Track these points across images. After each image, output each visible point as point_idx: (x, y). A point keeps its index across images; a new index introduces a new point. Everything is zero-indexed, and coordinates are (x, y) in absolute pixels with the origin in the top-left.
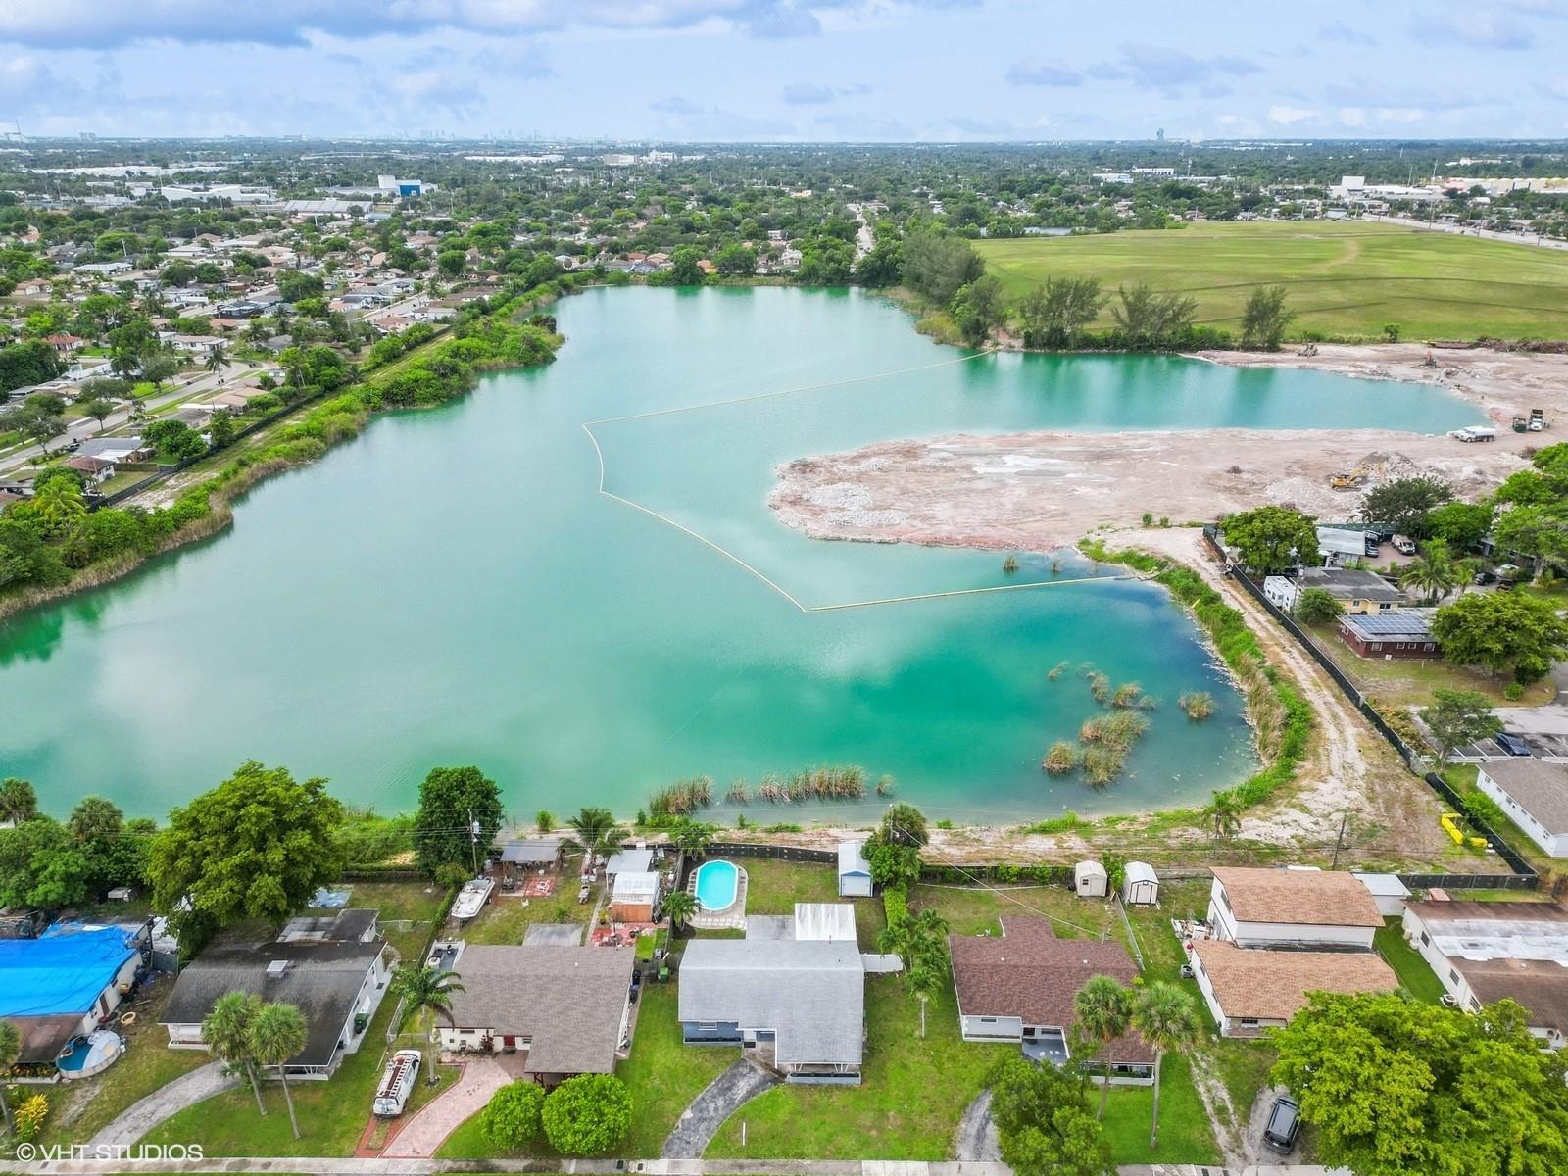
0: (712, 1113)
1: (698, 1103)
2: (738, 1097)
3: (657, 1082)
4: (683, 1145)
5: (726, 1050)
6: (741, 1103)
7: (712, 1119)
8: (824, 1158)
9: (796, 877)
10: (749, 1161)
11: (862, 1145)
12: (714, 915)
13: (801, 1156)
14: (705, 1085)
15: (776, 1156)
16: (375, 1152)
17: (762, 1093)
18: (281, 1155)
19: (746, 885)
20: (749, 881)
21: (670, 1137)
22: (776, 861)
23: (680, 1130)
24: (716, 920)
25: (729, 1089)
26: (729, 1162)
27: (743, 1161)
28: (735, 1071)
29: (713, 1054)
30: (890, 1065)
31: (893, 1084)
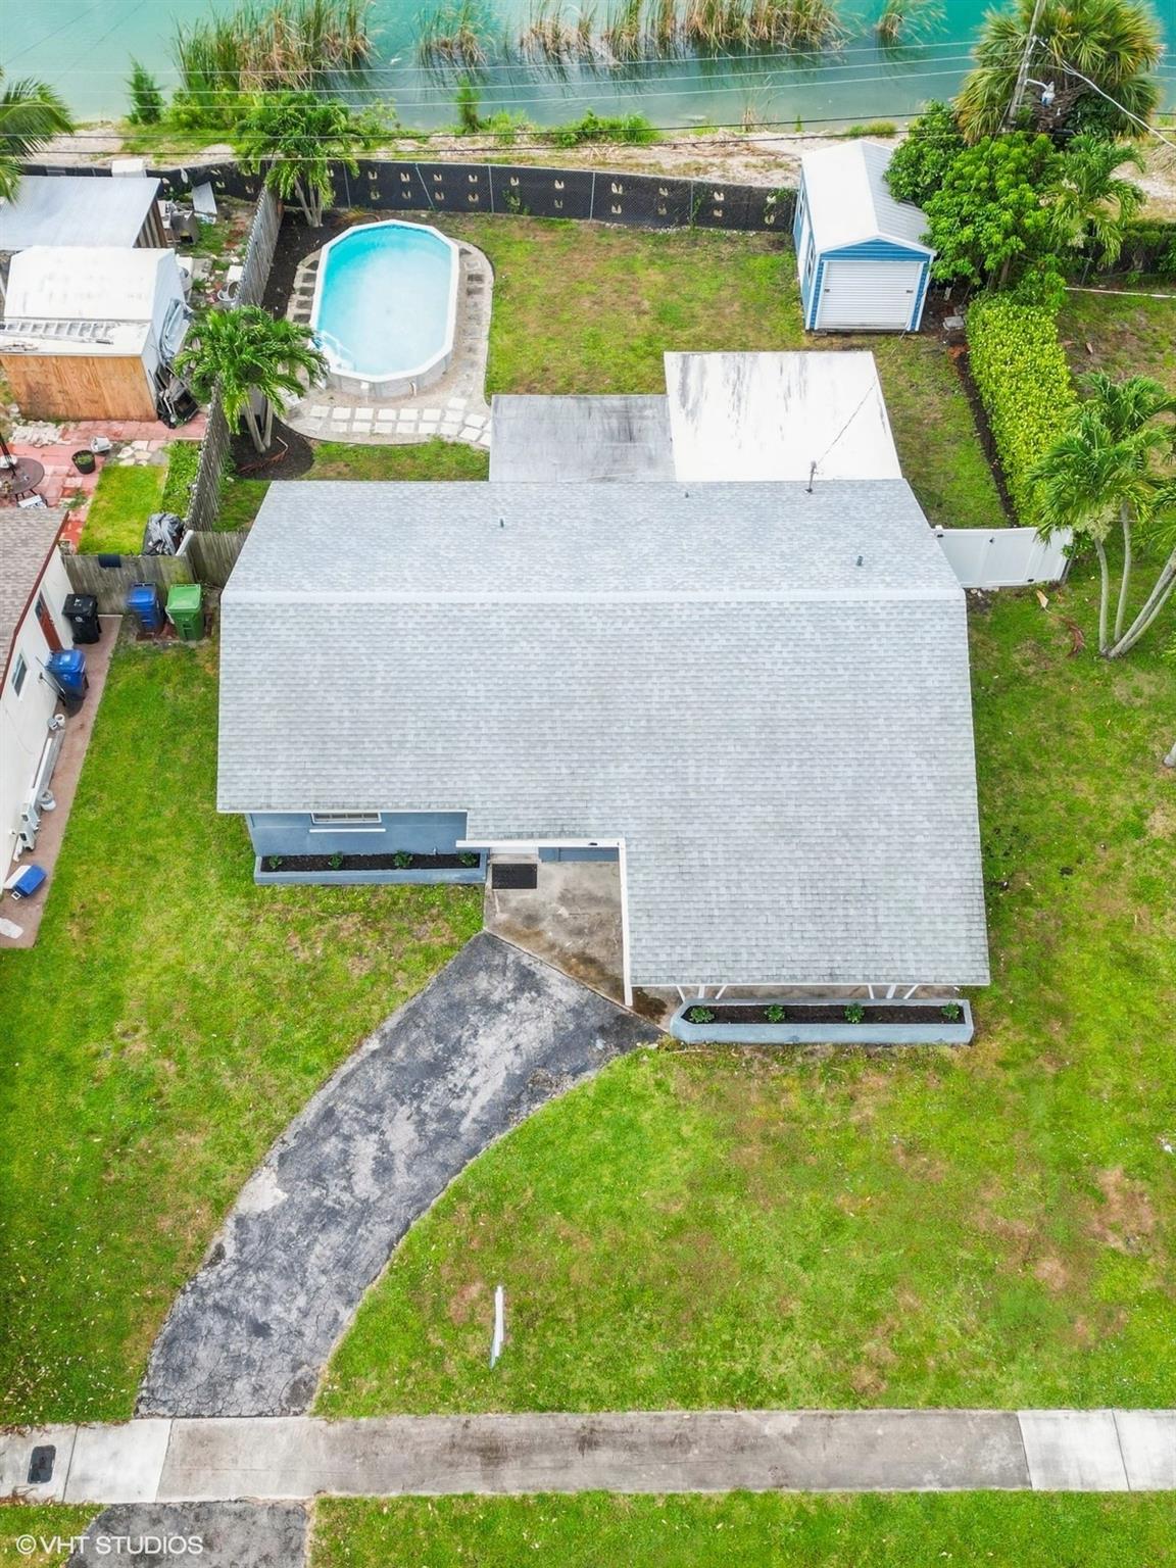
0: (365, 1185)
1: (308, 1136)
2: (474, 1107)
3: (138, 1047)
4: (240, 1344)
5: (420, 906)
6: (486, 1131)
7: (366, 1210)
8: (853, 1397)
9: (655, 276)
11: (1011, 1333)
12: (378, 395)
13: (749, 1392)
14: (335, 1058)
17: (570, 1085)
19: (486, 301)
20: (499, 290)
21: (184, 1303)
22: (584, 226)
23: (227, 1270)
24: (387, 413)
25: (437, 1068)
27: (497, 1423)
28: (460, 990)
29: (370, 921)
30: (1073, 955)
31: (1098, 1040)
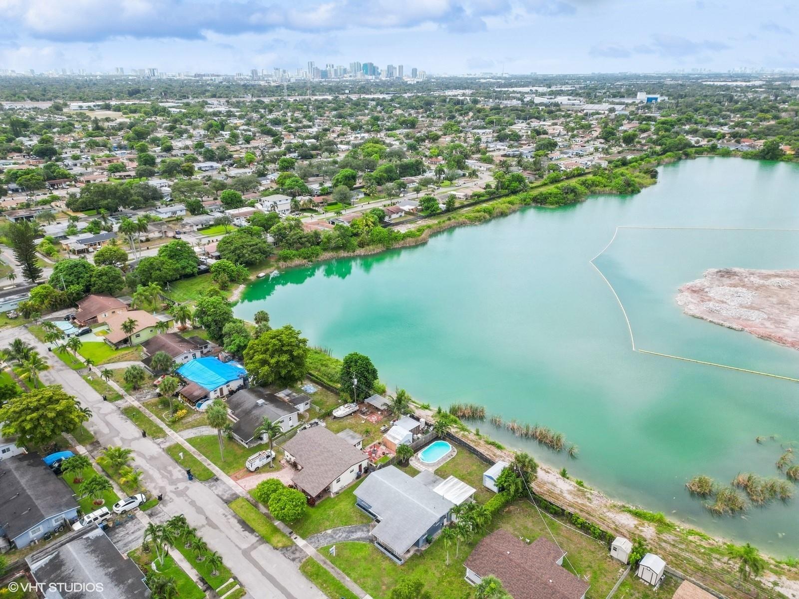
0: (337, 537)
1: (337, 530)
2: (352, 537)
3: (332, 512)
4: (316, 541)
5: (367, 518)
6: (351, 540)
7: (335, 538)
8: (356, 582)
10: (330, 563)
11: (374, 588)
12: (422, 463)
14: (346, 525)
15: (340, 568)
16: (236, 479)
17: (362, 542)
18: (215, 464)
19: (448, 459)
20: (453, 458)
21: (316, 535)
22: (473, 457)
23: (321, 535)
24: (421, 466)
25: (353, 532)
26: (324, 558)
27: (328, 562)
28: (362, 527)
29: (361, 515)
30: (421, 567)
